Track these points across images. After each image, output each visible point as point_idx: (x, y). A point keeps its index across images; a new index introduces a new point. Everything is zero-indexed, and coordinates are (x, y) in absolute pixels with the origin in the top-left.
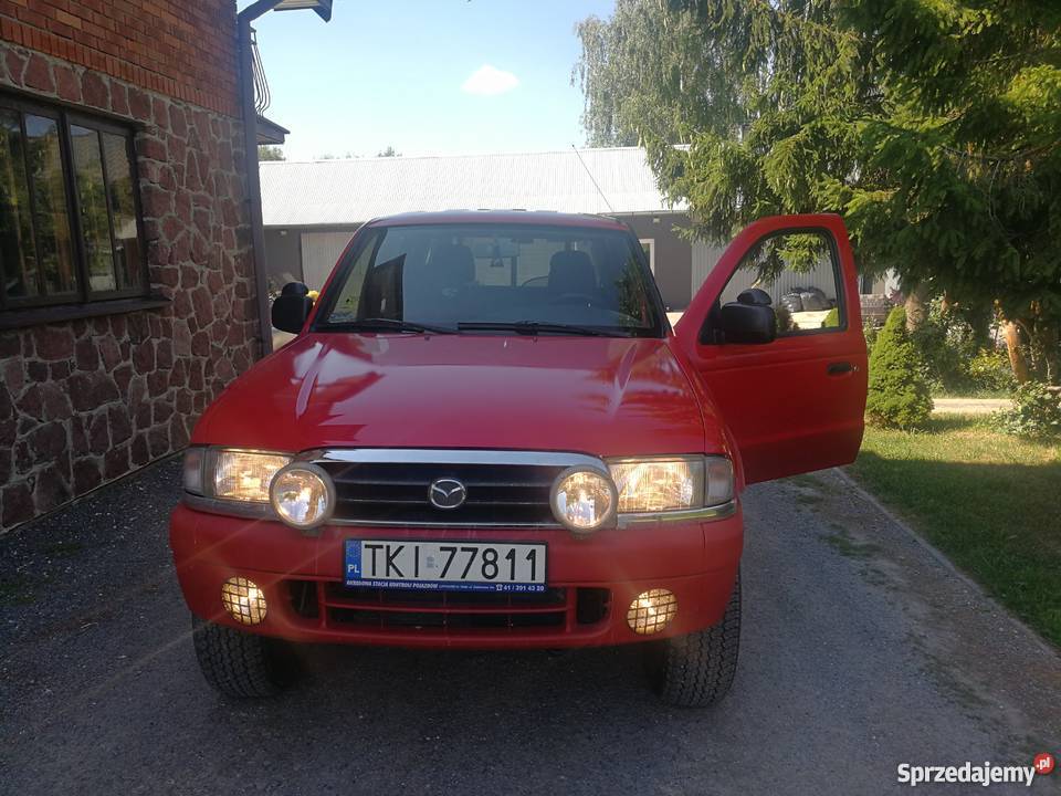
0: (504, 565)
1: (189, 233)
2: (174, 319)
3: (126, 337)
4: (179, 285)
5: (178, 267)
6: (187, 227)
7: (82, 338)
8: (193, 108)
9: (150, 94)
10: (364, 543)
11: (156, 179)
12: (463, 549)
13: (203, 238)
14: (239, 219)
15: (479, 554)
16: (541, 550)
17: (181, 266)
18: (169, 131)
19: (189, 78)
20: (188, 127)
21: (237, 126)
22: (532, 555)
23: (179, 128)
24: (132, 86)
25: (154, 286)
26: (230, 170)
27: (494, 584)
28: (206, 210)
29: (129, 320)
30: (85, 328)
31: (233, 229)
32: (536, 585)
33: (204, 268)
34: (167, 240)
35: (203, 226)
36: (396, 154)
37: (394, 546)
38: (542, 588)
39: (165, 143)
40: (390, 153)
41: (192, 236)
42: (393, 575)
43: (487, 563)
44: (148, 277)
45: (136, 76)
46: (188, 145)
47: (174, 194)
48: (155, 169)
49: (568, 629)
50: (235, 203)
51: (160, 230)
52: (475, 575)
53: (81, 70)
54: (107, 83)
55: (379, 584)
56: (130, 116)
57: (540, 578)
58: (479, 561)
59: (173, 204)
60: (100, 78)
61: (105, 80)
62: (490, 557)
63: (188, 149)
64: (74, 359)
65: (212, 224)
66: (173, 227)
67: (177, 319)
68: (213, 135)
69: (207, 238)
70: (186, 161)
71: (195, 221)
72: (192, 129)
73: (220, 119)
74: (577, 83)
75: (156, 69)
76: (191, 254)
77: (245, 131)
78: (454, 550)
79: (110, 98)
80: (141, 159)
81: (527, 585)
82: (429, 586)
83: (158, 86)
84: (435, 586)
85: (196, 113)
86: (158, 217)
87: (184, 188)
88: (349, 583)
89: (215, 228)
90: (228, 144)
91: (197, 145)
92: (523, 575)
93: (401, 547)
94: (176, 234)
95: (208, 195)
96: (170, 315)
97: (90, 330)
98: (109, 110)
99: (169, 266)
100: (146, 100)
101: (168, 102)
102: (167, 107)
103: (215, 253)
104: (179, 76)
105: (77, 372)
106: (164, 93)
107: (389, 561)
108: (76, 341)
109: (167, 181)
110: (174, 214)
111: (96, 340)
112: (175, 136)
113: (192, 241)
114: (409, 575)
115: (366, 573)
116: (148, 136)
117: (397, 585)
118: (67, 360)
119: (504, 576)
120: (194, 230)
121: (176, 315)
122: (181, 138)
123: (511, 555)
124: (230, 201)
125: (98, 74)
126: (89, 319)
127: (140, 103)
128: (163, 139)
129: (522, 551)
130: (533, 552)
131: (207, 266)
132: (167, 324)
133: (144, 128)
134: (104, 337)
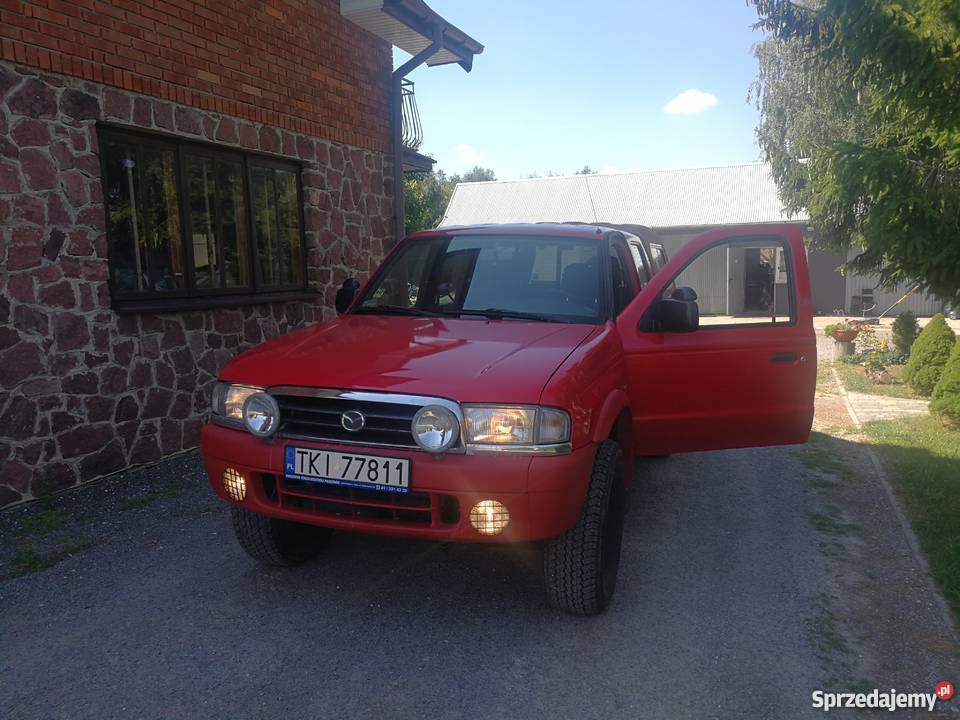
0: (382, 471)
1: (341, 242)
2: (325, 308)
3: (284, 319)
4: (331, 283)
5: (331, 269)
6: (339, 238)
7: (250, 319)
8: (350, 148)
9: (314, 139)
10: (297, 449)
11: (316, 202)
12: (357, 459)
13: (354, 246)
14: (387, 231)
15: (367, 463)
16: (406, 463)
17: (333, 268)
18: (329, 166)
19: (348, 125)
20: (345, 162)
21: (386, 159)
22: (400, 467)
23: (338, 163)
24: (299, 135)
25: (310, 283)
26: (381, 194)
27: (375, 485)
28: (357, 225)
29: (288, 307)
30: (252, 312)
31: (380, 240)
32: (402, 488)
33: (353, 270)
34: (322, 248)
35: (353, 237)
36: (592, 171)
37: (315, 453)
38: (406, 491)
39: (325, 175)
40: (586, 171)
41: (343, 245)
42: (314, 473)
43: (371, 469)
44: (306, 276)
45: (303, 127)
46: (344, 175)
47: (330, 214)
48: (315, 196)
49: (433, 524)
50: (384, 219)
51: (317, 240)
52: (363, 478)
53: (260, 126)
54: (280, 134)
55: (305, 478)
56: (297, 157)
57: (405, 483)
58: (366, 468)
59: (329, 221)
60: (274, 131)
61: (278, 131)
62: (373, 465)
63: (343, 179)
64: (242, 334)
65: (361, 235)
66: (327, 239)
67: (328, 308)
68: (367, 168)
69: (357, 247)
70: (342, 187)
71: (346, 233)
72: (348, 165)
73: (373, 155)
74: (753, 101)
75: (320, 121)
76: (342, 259)
77: (394, 162)
78: (351, 459)
79: (281, 145)
80: (305, 188)
81: (396, 487)
82: (335, 482)
83: (320, 133)
84: (338, 483)
85: (352, 151)
86: (315, 230)
87: (339, 208)
88: (287, 476)
89: (364, 238)
90: (380, 173)
91: (352, 175)
92: (394, 481)
93: (319, 454)
94: (330, 244)
95: (358, 213)
96: (322, 304)
97: (256, 313)
98: (280, 153)
99: (323, 268)
100: (310, 145)
101: (329, 144)
102: (328, 149)
103: (362, 258)
104: (339, 124)
105: (244, 343)
106: (326, 139)
107: (311, 462)
108: (245, 321)
109: (325, 203)
110: (329, 229)
111: (260, 321)
112: (333, 170)
113: (343, 248)
114: (323, 474)
115: (298, 470)
116: (311, 170)
117: (315, 480)
118: (237, 334)
119: (381, 480)
120: (346, 240)
121: (327, 305)
122: (338, 171)
123: (386, 465)
124: (379, 217)
125: (272, 127)
126: (256, 305)
127: (306, 147)
128: (324, 172)
129: (394, 463)
130: (401, 464)
131: (357, 268)
132: (319, 312)
133: (309, 165)
134: (267, 318)
